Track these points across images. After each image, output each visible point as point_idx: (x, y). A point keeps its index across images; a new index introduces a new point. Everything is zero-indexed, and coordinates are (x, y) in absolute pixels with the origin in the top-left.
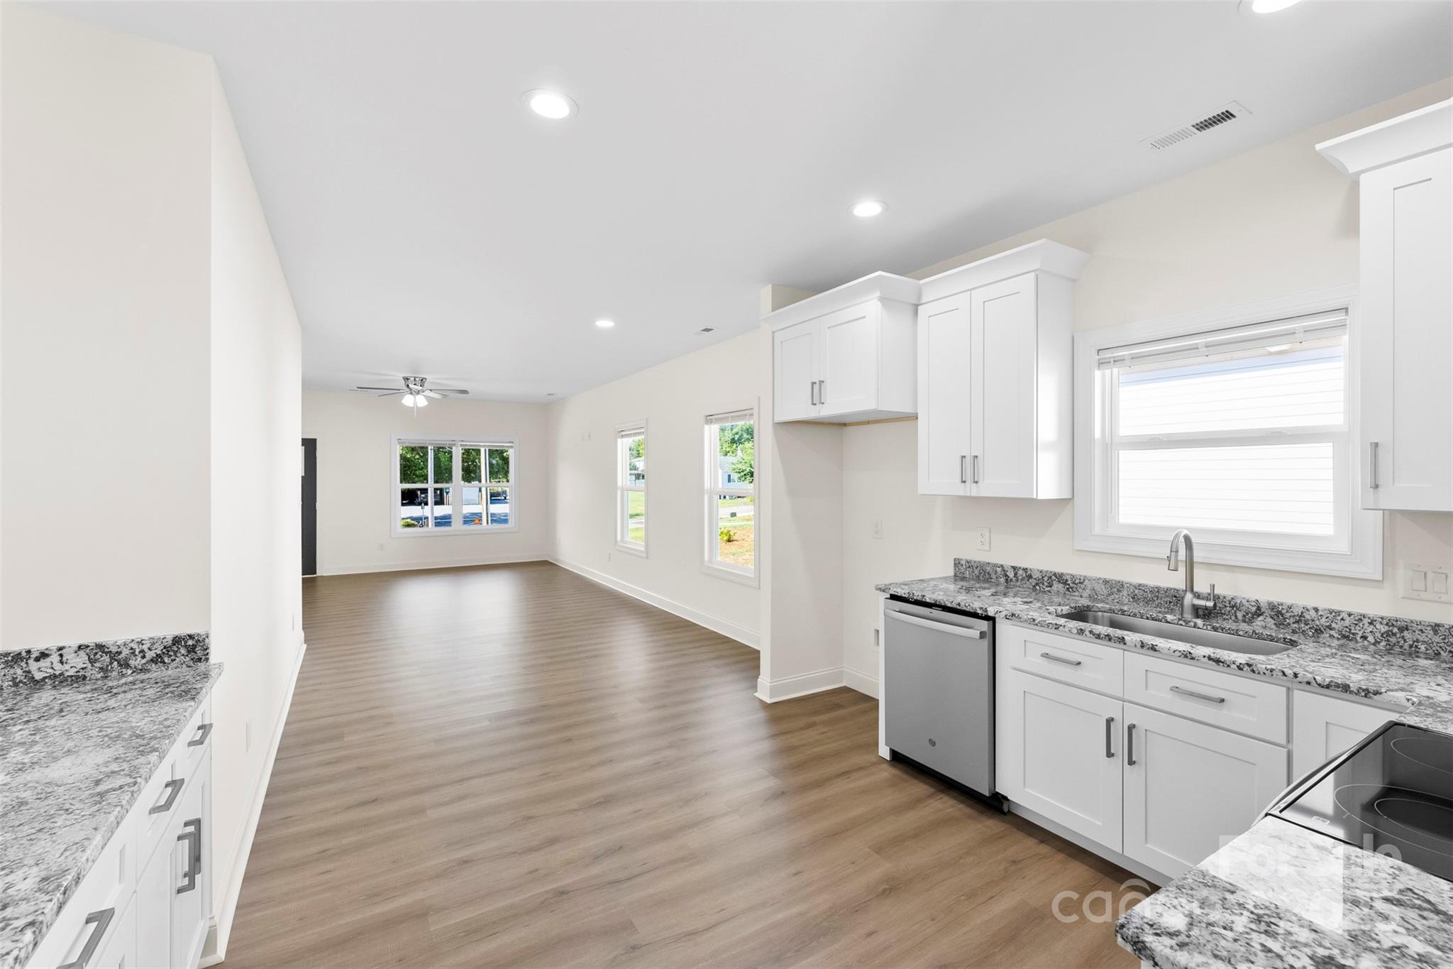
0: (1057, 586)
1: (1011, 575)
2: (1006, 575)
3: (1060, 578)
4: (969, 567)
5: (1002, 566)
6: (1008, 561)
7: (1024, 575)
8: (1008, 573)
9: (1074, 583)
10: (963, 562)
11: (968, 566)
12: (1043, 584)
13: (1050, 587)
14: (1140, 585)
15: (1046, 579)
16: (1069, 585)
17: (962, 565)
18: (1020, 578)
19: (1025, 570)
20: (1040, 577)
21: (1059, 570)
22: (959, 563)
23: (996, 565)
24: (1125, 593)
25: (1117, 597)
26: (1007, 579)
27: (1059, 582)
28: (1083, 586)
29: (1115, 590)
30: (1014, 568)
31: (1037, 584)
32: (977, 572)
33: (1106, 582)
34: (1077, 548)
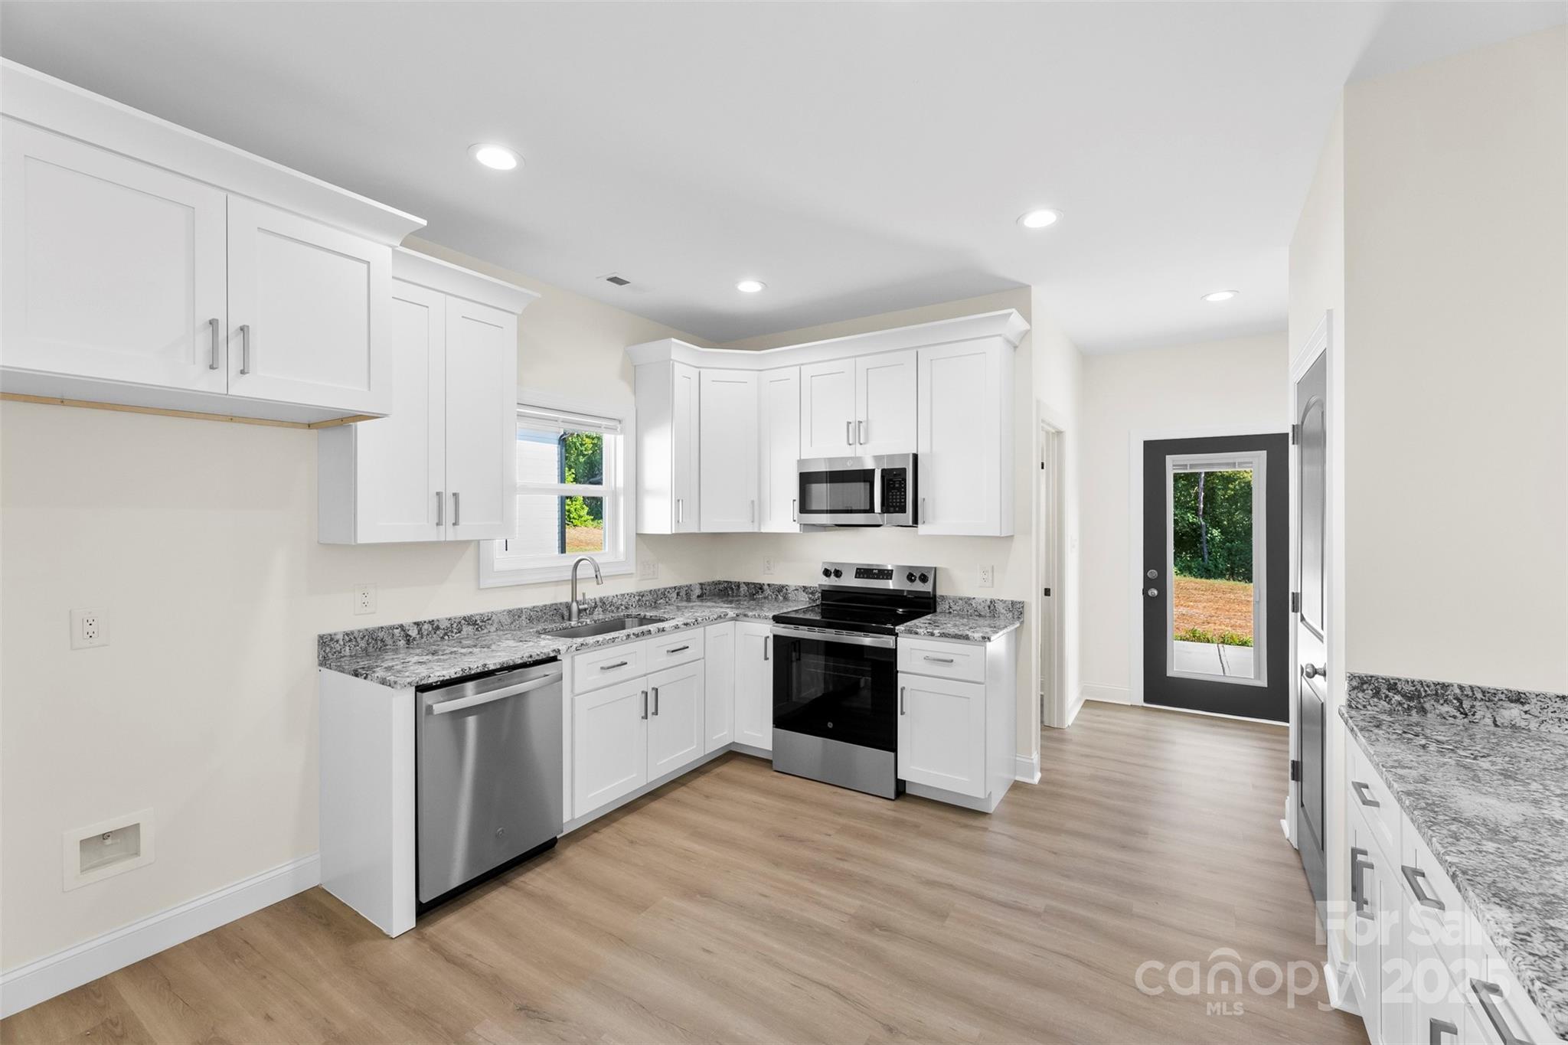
0: (468, 630)
1: (413, 633)
2: (408, 635)
3: (470, 621)
4: (350, 640)
5: (401, 626)
6: (407, 619)
7: (430, 629)
8: (410, 633)
9: (483, 621)
10: (340, 637)
11: (347, 638)
12: (452, 632)
13: (460, 632)
14: (534, 607)
15: (455, 626)
16: (478, 624)
17: (337, 641)
18: (425, 633)
19: (431, 622)
20: (449, 626)
21: (467, 613)
22: (332, 639)
23: (393, 628)
24: (524, 617)
25: (517, 622)
26: (409, 640)
27: (469, 624)
28: (490, 622)
29: (517, 617)
30: (417, 624)
31: (446, 634)
32: (363, 644)
33: (510, 612)
34: (481, 587)
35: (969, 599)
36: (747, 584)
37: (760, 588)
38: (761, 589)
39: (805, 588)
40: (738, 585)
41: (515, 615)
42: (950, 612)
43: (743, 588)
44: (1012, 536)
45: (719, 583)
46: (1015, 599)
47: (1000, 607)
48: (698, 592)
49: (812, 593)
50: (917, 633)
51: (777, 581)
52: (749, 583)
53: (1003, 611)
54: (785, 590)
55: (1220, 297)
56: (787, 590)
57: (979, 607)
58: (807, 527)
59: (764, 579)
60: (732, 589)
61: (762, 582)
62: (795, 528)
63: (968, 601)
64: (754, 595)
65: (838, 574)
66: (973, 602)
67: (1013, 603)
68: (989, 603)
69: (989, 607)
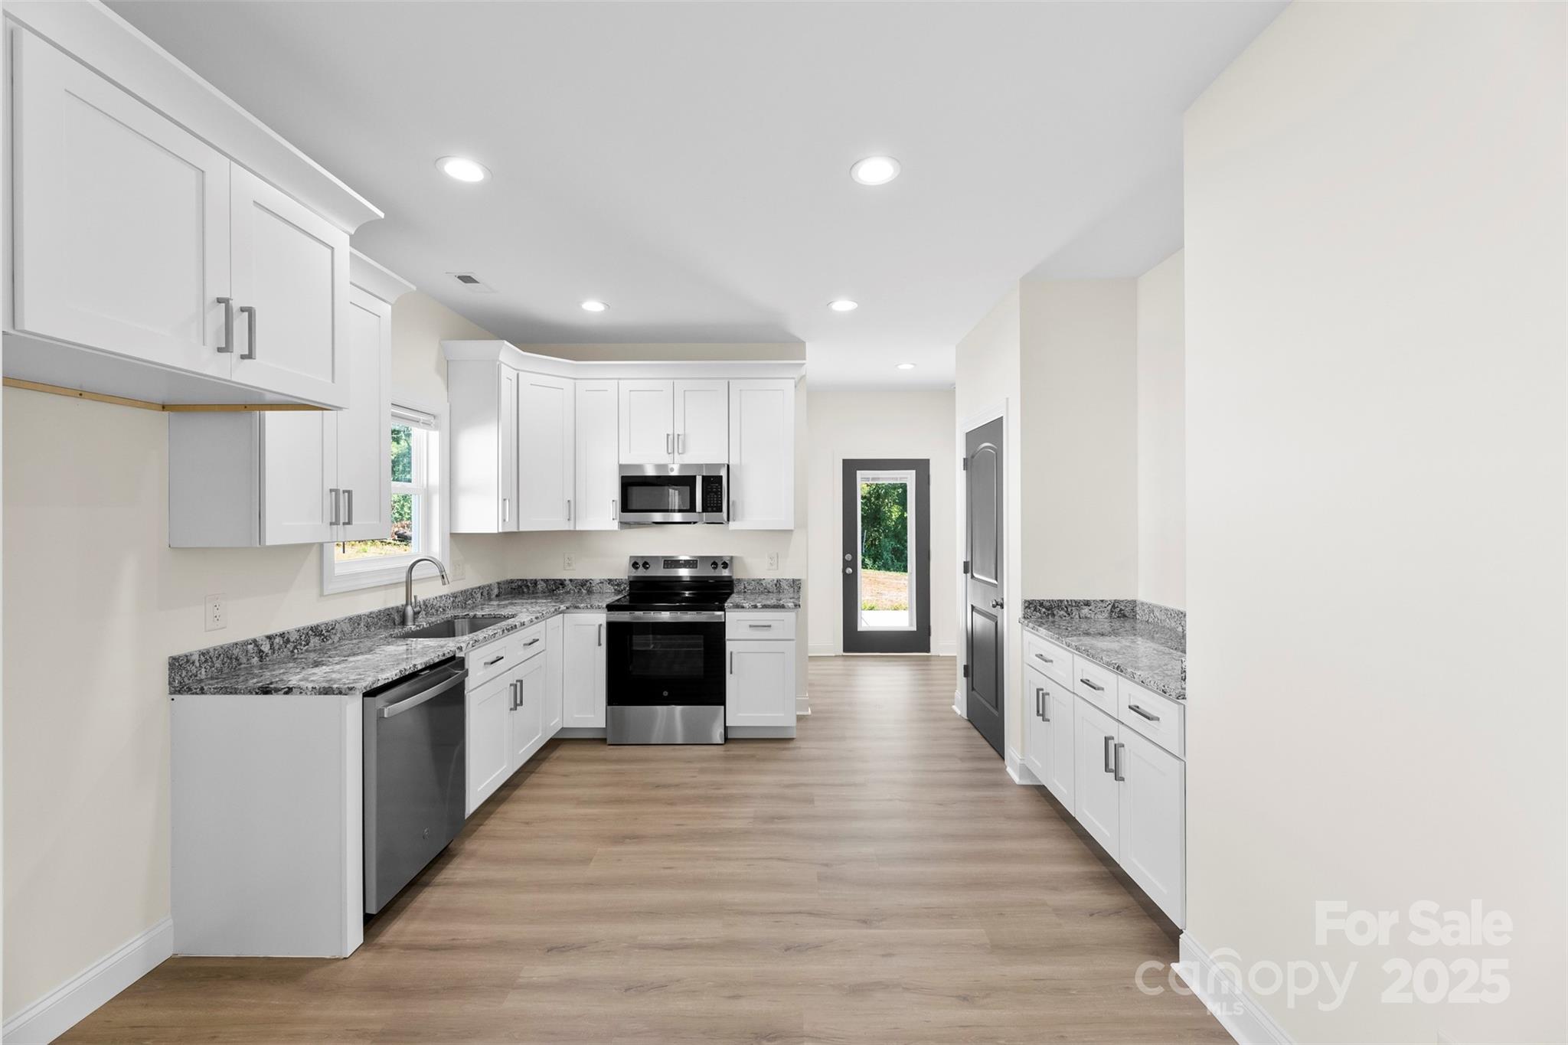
0: (315, 641)
1: (266, 648)
2: (261, 651)
3: (316, 631)
4: (206, 661)
5: (255, 641)
6: (258, 632)
7: (281, 642)
8: (263, 648)
9: (328, 631)
10: (196, 657)
11: (203, 658)
12: (301, 644)
13: (308, 644)
14: (371, 613)
15: (303, 638)
16: (323, 635)
17: (193, 663)
18: (277, 648)
19: (282, 635)
20: (298, 638)
21: (313, 622)
22: (188, 661)
23: (246, 643)
24: (362, 625)
25: (357, 630)
26: (261, 657)
27: (315, 635)
28: (334, 631)
29: (356, 625)
30: (269, 638)
31: (295, 647)
32: (218, 664)
33: (351, 619)
34: (325, 594)
35: (760, 580)
36: (546, 581)
37: (561, 583)
38: (561, 584)
39: (610, 581)
40: (535, 582)
41: (356, 621)
42: (745, 592)
43: (541, 586)
44: (792, 531)
45: (512, 581)
46: (795, 578)
47: (784, 585)
48: (496, 591)
49: (618, 585)
50: (743, 607)
51: (580, 574)
52: (547, 580)
53: (786, 587)
54: (588, 584)
55: (906, 367)
56: (590, 583)
57: (768, 586)
58: (624, 524)
59: (565, 575)
60: (528, 587)
61: (563, 578)
62: (614, 526)
63: (759, 582)
64: (554, 590)
65: (646, 565)
66: (763, 582)
67: (794, 581)
68: (775, 582)
69: (776, 585)
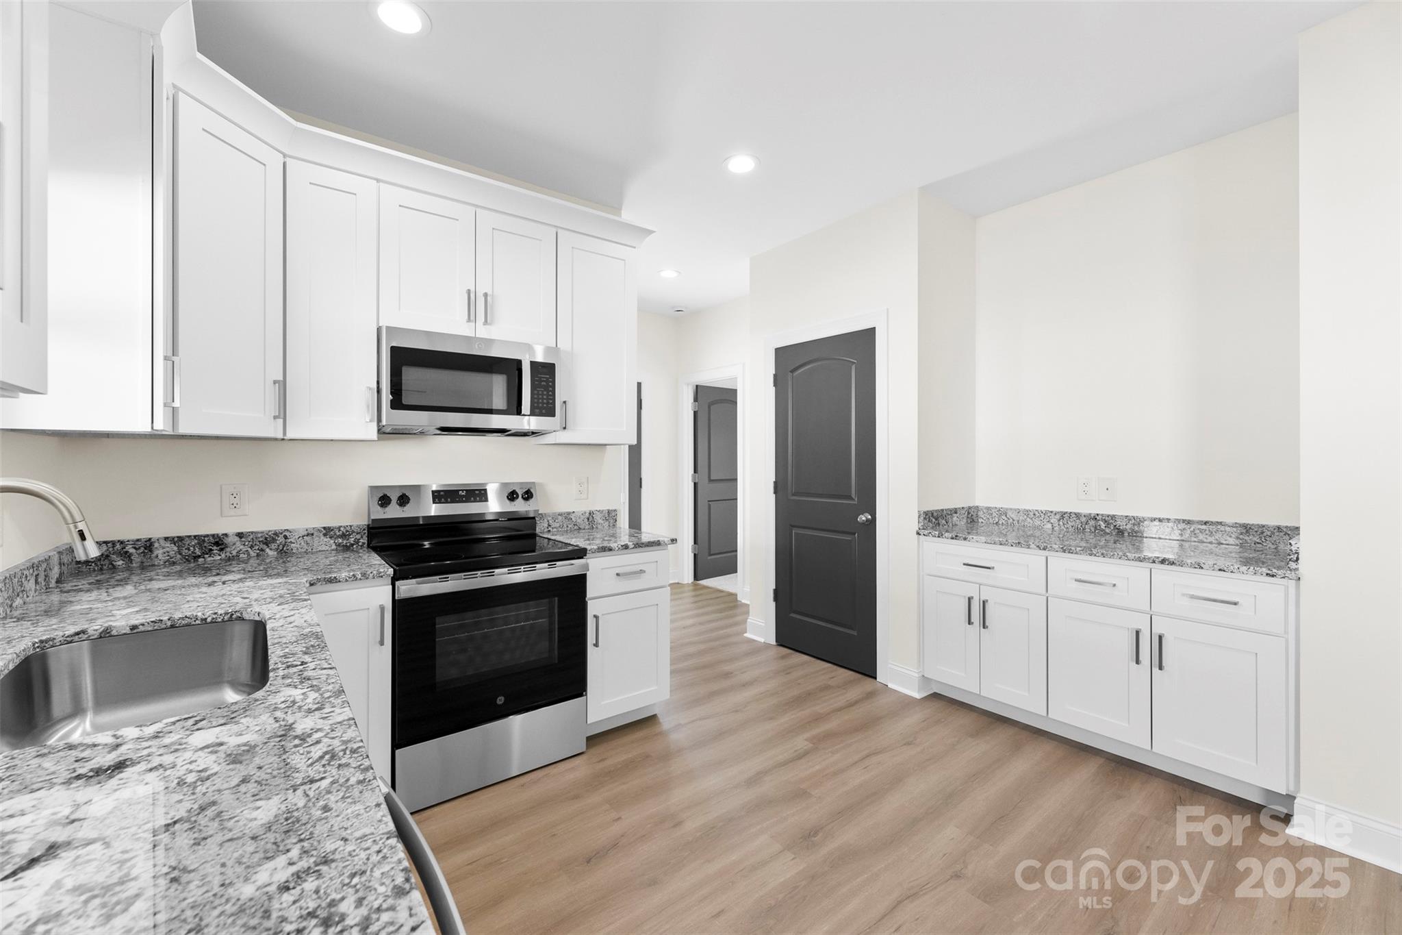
35: (569, 513)
36: (178, 541)
37: (219, 542)
38: (217, 544)
39: (327, 531)
40: (148, 546)
42: (549, 531)
46: (611, 509)
47: (598, 518)
49: (344, 536)
50: (610, 550)
51: (258, 520)
52: (181, 539)
53: (601, 521)
54: (281, 539)
56: (286, 537)
57: (578, 521)
59: (227, 526)
60: (126, 556)
61: (219, 530)
62: (366, 432)
63: (567, 516)
64: (196, 558)
65: (403, 500)
66: (572, 516)
67: (609, 512)
68: (587, 515)
69: (588, 519)
